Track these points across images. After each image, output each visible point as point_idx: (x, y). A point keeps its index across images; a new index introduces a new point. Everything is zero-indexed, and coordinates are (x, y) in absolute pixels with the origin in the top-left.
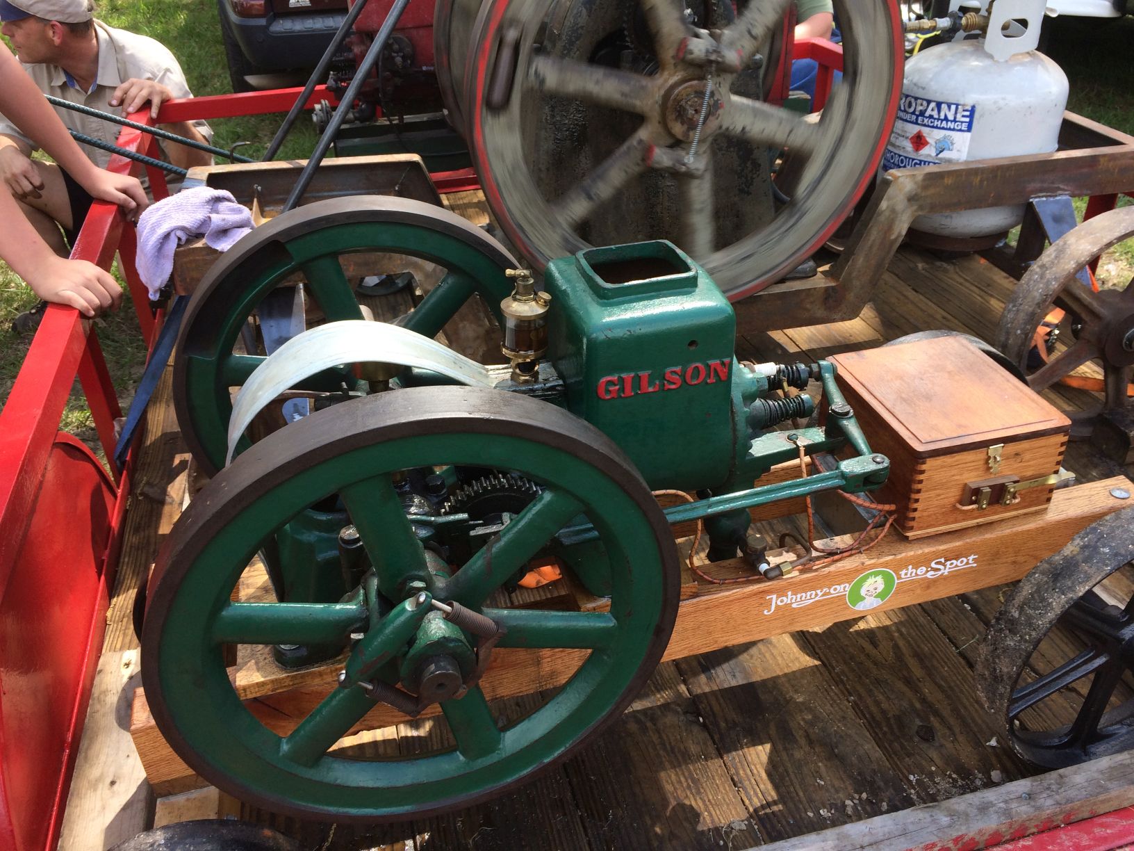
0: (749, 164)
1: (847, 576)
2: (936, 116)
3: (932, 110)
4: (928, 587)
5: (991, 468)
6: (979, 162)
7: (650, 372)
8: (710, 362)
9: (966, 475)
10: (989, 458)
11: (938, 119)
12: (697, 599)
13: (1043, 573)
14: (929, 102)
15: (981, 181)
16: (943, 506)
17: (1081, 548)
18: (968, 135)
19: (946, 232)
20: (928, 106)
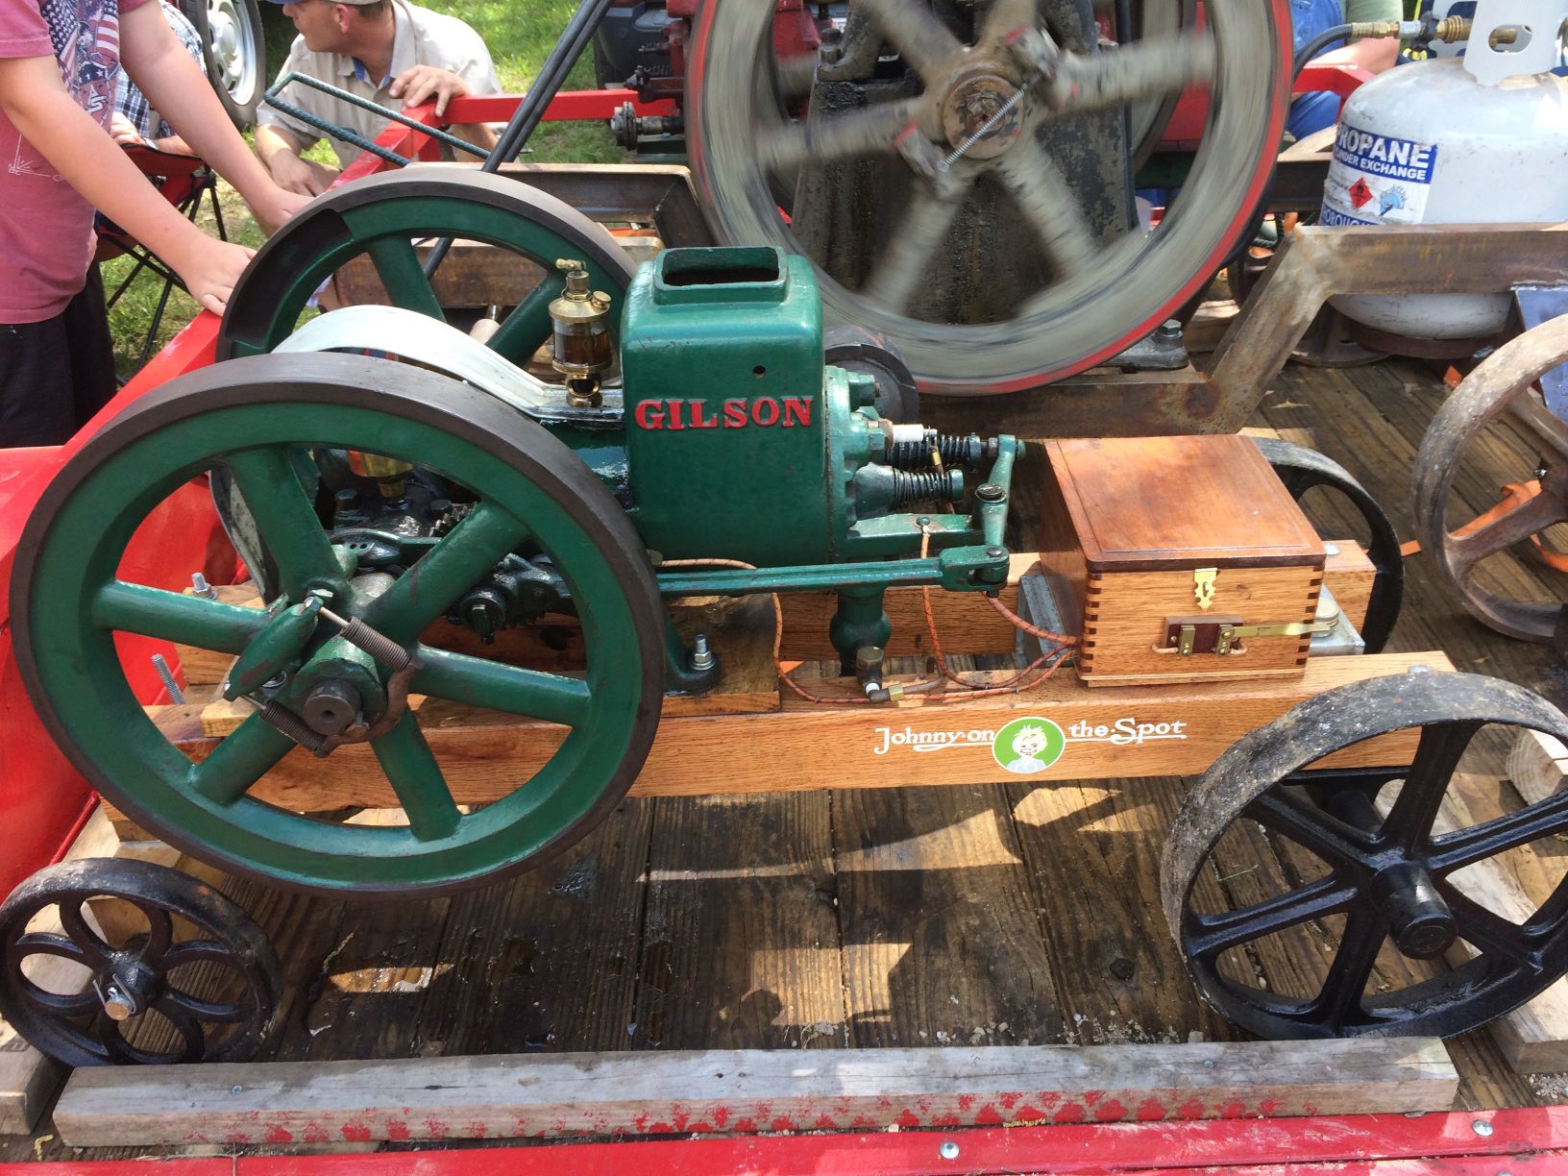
0: (1098, 205)
1: (993, 720)
2: (1383, 159)
3: (1379, 150)
4: (1115, 757)
5: (1199, 600)
6: (1434, 226)
7: (703, 400)
8: (785, 398)
9: (1163, 606)
10: (1197, 586)
11: (1386, 163)
12: (779, 715)
13: (1243, 750)
14: (1376, 137)
15: (1433, 254)
16: (1134, 646)
17: (1297, 721)
18: (1425, 187)
19: (1393, 327)
20: (1374, 143)
